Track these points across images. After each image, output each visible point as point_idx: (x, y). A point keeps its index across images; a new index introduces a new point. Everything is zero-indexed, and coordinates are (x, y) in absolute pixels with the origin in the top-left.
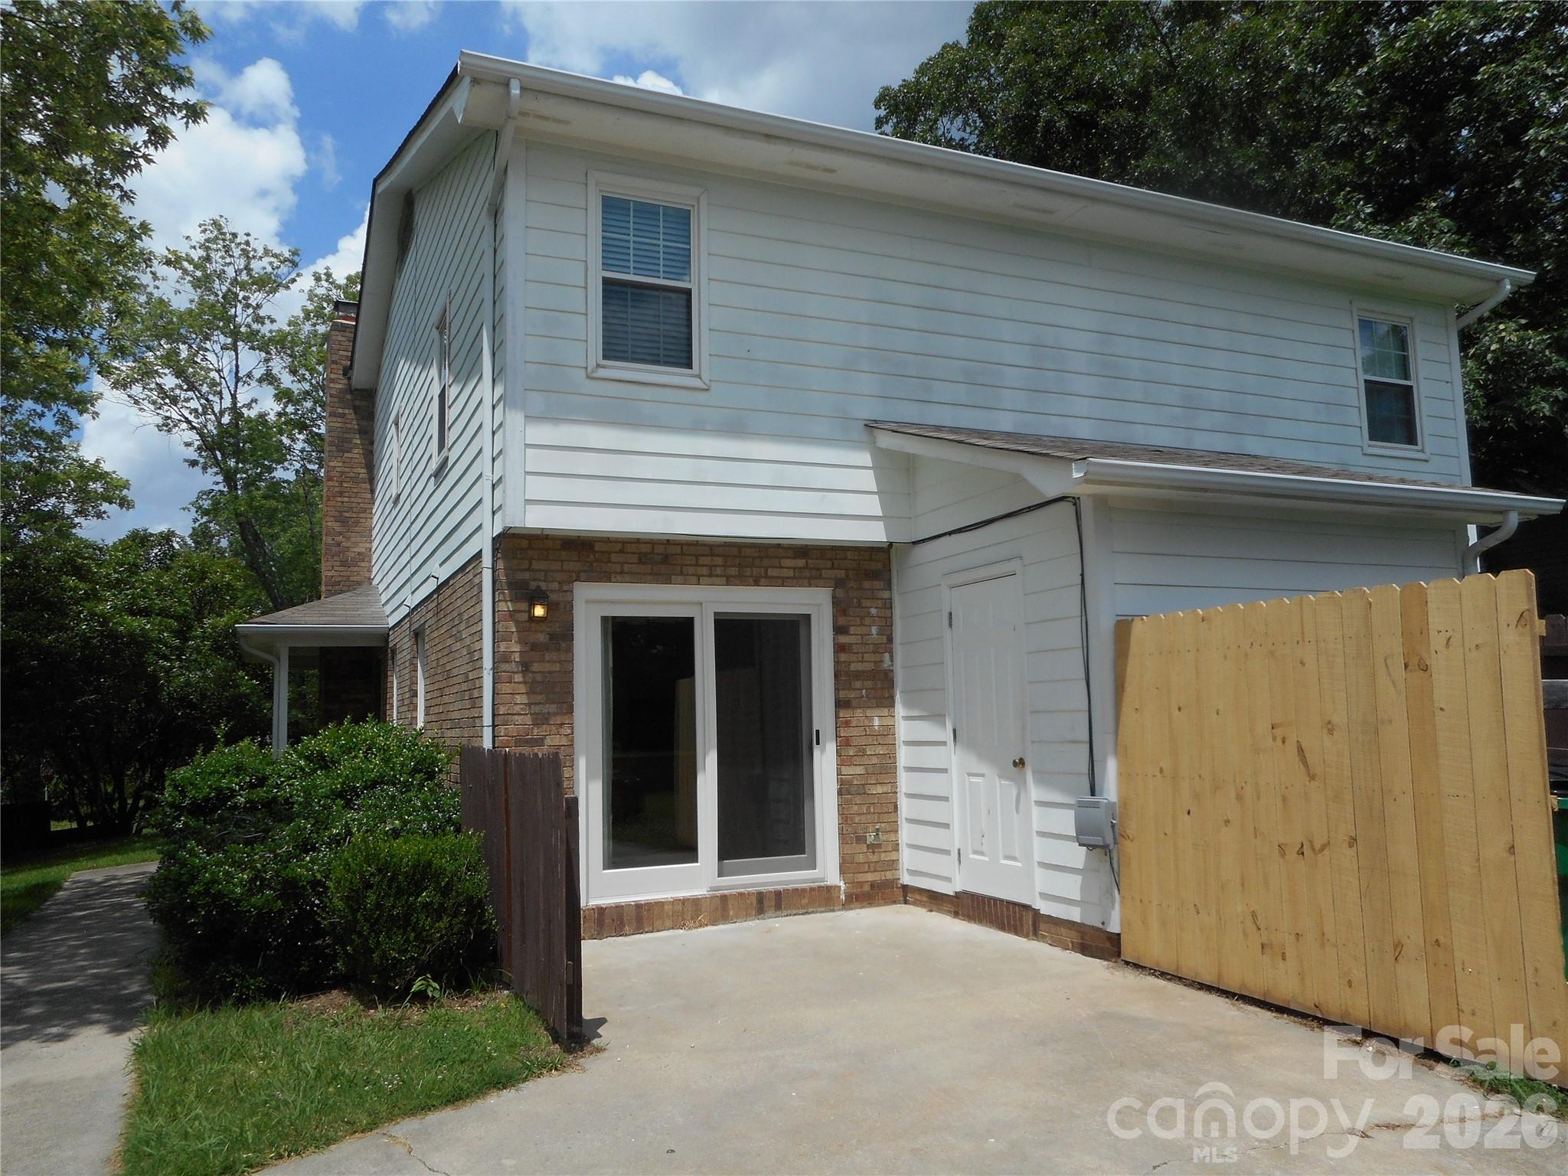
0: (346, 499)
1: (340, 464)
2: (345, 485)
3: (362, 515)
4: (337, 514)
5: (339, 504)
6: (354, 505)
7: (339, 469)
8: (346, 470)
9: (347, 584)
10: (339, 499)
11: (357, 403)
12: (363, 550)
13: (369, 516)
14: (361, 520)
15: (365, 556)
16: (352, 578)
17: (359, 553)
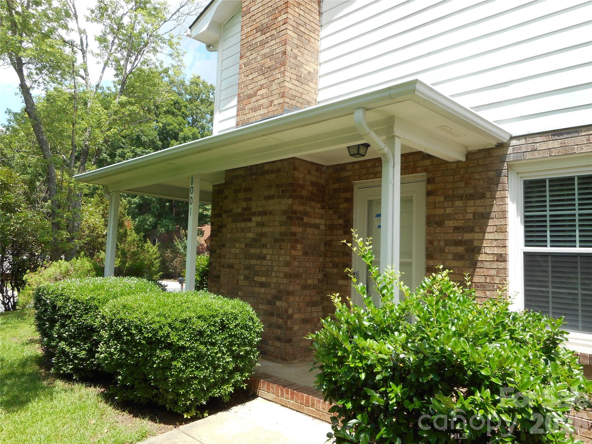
0: (302, 13)
3: (312, 34)
4: (295, 24)
5: (297, 15)
6: (307, 22)
9: (300, 101)
10: (297, 10)
12: (312, 70)
13: (316, 36)
14: (312, 40)
15: (312, 76)
16: (304, 96)
17: (309, 73)
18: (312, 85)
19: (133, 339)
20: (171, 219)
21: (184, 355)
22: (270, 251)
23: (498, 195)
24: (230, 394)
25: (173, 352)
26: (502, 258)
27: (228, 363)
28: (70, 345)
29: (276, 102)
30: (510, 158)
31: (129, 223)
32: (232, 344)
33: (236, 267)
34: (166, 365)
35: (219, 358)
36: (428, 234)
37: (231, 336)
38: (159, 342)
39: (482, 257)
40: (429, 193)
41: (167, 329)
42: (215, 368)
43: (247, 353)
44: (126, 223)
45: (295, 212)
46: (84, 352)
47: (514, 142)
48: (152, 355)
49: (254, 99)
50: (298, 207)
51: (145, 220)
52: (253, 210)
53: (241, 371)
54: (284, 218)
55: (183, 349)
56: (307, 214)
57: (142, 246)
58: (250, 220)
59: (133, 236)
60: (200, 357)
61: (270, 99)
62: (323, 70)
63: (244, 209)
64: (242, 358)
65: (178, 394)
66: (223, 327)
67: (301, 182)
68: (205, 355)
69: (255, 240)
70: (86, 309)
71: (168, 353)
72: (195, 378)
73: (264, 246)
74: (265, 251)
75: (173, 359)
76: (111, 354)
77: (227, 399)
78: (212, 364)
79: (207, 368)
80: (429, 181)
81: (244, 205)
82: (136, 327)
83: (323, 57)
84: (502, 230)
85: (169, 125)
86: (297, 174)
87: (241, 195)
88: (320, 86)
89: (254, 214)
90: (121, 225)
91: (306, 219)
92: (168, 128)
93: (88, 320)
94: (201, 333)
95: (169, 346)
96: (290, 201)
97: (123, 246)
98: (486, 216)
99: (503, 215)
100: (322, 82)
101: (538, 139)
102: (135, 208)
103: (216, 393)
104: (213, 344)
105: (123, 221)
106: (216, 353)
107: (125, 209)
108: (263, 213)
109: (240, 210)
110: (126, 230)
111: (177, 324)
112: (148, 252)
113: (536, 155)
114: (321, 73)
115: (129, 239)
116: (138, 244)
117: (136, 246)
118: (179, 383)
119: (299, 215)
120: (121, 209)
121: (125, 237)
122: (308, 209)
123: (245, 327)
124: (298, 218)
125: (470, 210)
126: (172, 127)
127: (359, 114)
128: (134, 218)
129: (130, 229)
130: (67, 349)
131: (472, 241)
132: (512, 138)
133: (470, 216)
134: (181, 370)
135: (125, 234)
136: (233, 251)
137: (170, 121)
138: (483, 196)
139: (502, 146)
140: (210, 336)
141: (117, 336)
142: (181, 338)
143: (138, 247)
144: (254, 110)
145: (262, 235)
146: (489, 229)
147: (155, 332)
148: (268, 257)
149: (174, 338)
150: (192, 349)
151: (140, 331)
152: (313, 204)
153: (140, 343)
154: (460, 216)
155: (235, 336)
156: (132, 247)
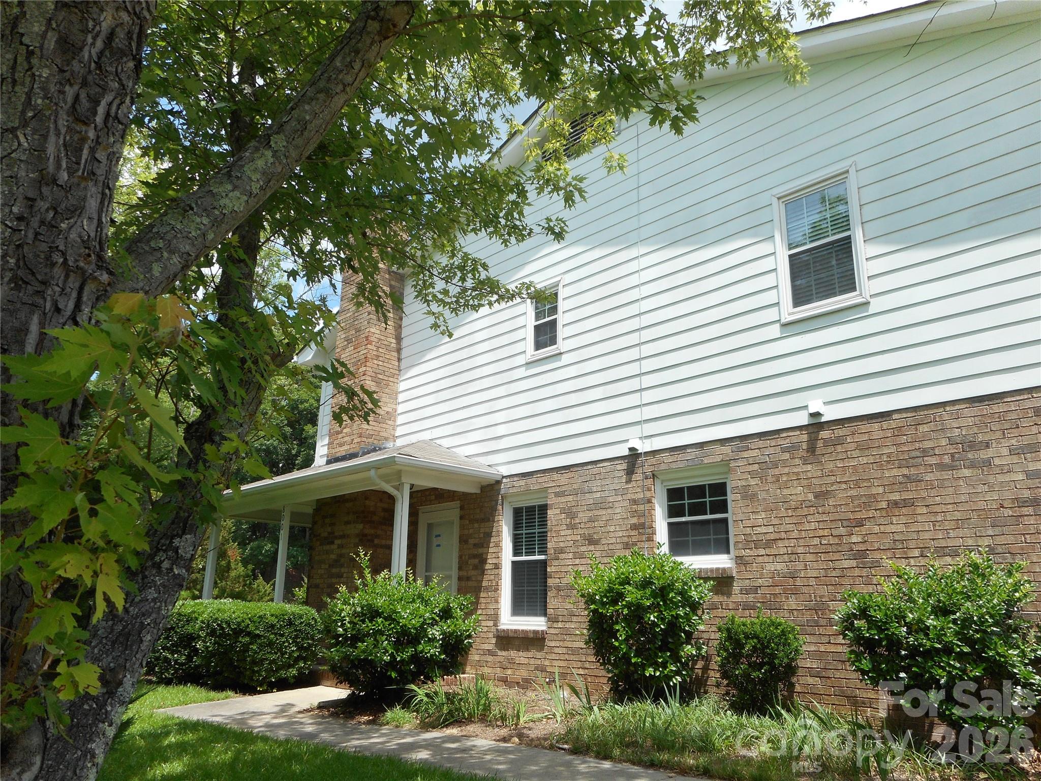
0: (381, 363)
1: (378, 332)
2: (380, 350)
3: (391, 379)
4: (373, 374)
5: (375, 366)
6: (386, 369)
7: (377, 336)
8: (383, 338)
9: (378, 438)
10: (376, 362)
11: (393, 283)
12: (390, 410)
13: (396, 381)
14: (391, 384)
15: (391, 415)
16: (381, 434)
17: (387, 413)
18: (390, 422)
19: (224, 632)
20: (302, 546)
21: (259, 641)
22: (346, 570)
23: (496, 519)
24: (294, 677)
25: (251, 639)
26: (497, 566)
27: (293, 651)
28: (173, 654)
29: (355, 441)
30: (502, 492)
31: (234, 552)
32: (297, 637)
33: (321, 586)
34: (246, 647)
35: (286, 647)
36: (460, 550)
37: (296, 631)
38: (242, 631)
39: (487, 566)
40: (461, 518)
41: (248, 621)
42: (283, 654)
43: (310, 646)
44: (230, 553)
45: (366, 535)
46: (184, 657)
47: (504, 480)
48: (235, 643)
49: (340, 436)
50: (369, 531)
51: (260, 547)
52: (336, 534)
53: (305, 659)
54: (357, 540)
55: (258, 636)
56: (377, 536)
57: (250, 584)
58: (333, 543)
59: (238, 570)
60: (271, 644)
61: (352, 437)
62: (401, 408)
63: (329, 533)
64: (306, 649)
65: (254, 672)
66: (290, 623)
67: (372, 509)
68: (275, 643)
69: (336, 561)
70: (187, 621)
71: (247, 639)
72: (266, 659)
73: (342, 566)
74: (343, 570)
75: (251, 643)
76: (207, 647)
77: (292, 681)
78: (280, 650)
79: (276, 653)
80: (462, 508)
81: (329, 529)
82: (226, 622)
83: (401, 397)
84: (498, 545)
85: (302, 403)
86: (367, 502)
87: (327, 521)
88: (398, 423)
89: (336, 538)
90: (222, 555)
91: (376, 541)
92: (301, 407)
93: (189, 629)
94: (273, 626)
95: (249, 634)
96: (361, 526)
97: (224, 583)
98: (489, 535)
99: (499, 534)
100: (400, 420)
101: (516, 479)
102: (247, 530)
103: (283, 674)
104: (282, 635)
105: (226, 550)
106: (284, 642)
107: (230, 533)
108: (343, 537)
109: (325, 534)
110: (229, 562)
111: (255, 619)
112: (259, 592)
113: (515, 490)
114: (399, 411)
115: (233, 574)
116: (244, 581)
117: (242, 584)
118: (254, 662)
119: (369, 538)
120: (224, 533)
121: (228, 572)
122: (379, 532)
123: (309, 625)
124: (369, 540)
125: (482, 530)
126: (307, 405)
127: (372, 472)
128: (243, 544)
129: (236, 560)
130: (169, 656)
131: (482, 554)
132: (504, 477)
133: (482, 535)
134: (256, 653)
135: (228, 568)
136: (319, 571)
137: (305, 396)
138: (489, 520)
139: (498, 482)
140: (280, 629)
141: (213, 633)
142: (257, 628)
143: (245, 585)
144: (341, 445)
145: (341, 556)
146: (491, 545)
147: (239, 624)
148: (345, 575)
149: (252, 628)
150: (265, 637)
151: (229, 625)
152: (384, 527)
153: (229, 634)
154: (476, 536)
155: (300, 630)
156: (237, 585)
